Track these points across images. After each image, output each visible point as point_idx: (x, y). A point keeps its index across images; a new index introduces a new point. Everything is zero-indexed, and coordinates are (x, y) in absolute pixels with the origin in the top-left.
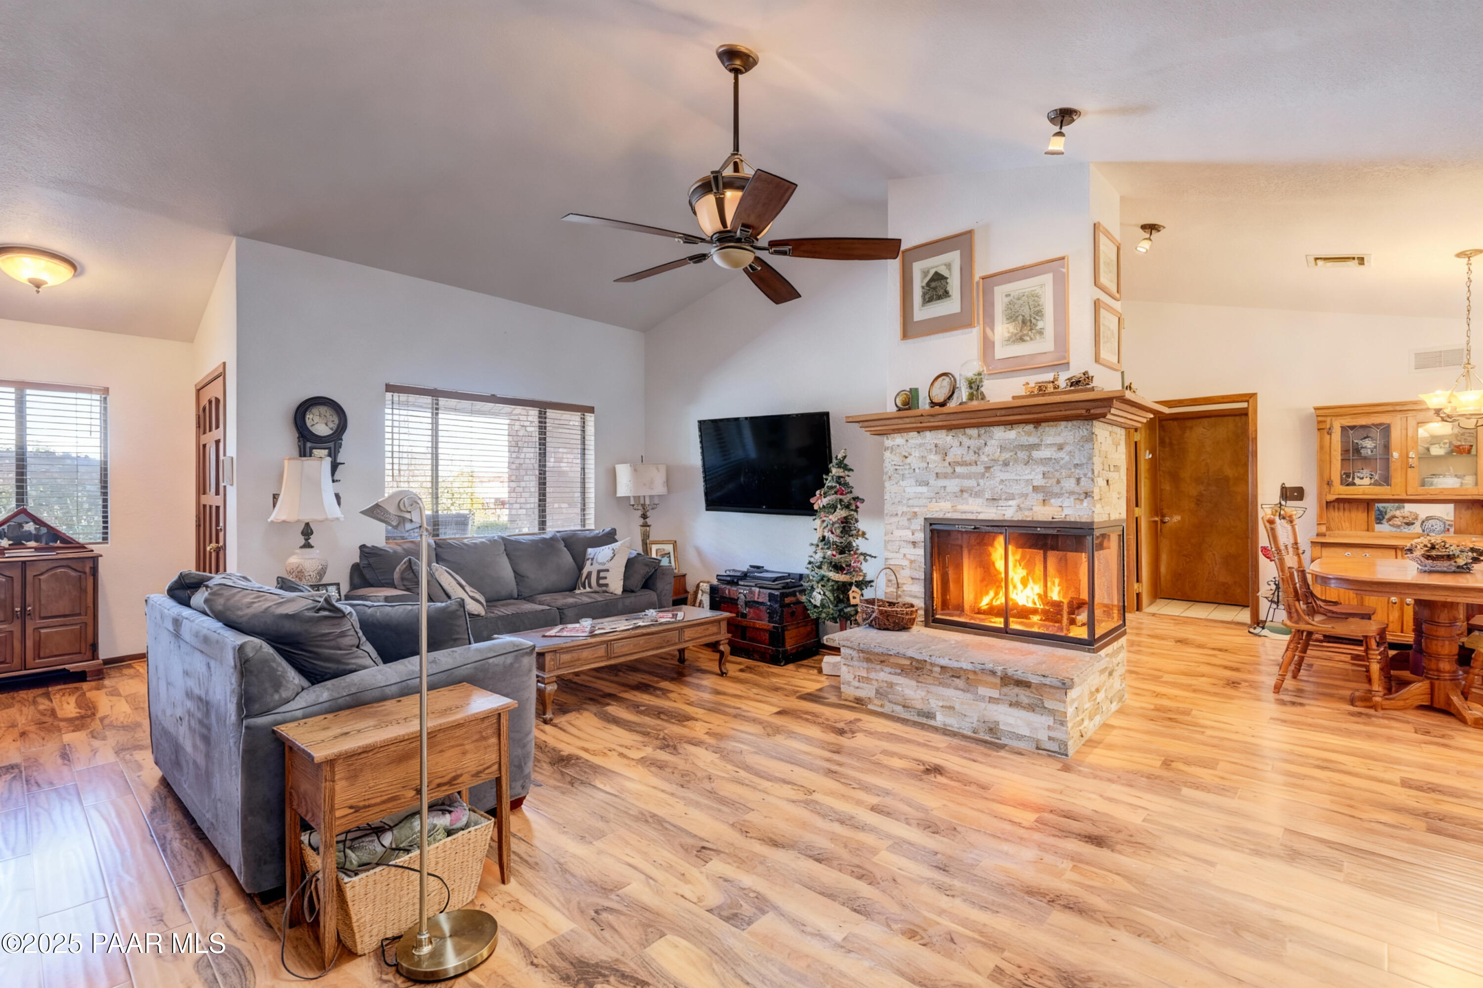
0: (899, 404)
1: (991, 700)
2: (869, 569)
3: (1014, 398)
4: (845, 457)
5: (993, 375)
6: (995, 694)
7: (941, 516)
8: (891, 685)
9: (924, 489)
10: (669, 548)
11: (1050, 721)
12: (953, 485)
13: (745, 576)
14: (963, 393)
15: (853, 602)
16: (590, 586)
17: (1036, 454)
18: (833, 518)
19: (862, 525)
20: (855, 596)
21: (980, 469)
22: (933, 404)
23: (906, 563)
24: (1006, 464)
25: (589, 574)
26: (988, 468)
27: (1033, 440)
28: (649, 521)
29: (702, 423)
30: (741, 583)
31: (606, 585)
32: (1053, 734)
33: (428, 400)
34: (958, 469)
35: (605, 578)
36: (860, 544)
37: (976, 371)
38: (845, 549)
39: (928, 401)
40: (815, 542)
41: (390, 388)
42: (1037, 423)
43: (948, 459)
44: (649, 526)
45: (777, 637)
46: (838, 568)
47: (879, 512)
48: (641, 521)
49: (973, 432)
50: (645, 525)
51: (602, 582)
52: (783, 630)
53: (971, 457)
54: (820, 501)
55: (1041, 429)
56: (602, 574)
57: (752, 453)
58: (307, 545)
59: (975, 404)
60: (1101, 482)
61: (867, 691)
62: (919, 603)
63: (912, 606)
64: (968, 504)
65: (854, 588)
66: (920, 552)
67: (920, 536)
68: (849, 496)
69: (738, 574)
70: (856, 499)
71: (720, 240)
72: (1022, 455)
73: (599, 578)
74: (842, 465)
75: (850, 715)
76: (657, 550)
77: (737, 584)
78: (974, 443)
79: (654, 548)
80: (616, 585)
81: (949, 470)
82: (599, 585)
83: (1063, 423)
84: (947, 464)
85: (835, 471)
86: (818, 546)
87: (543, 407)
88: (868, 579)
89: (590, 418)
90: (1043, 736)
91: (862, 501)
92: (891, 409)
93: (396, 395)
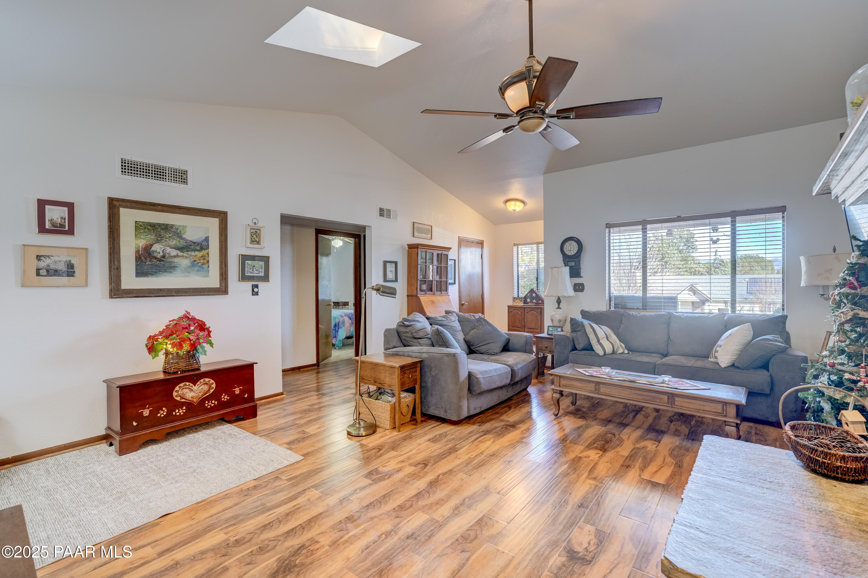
33: (639, 227)
41: (609, 226)
51: (716, 354)
58: (559, 308)
80: (723, 359)
82: (715, 356)
87: (733, 215)
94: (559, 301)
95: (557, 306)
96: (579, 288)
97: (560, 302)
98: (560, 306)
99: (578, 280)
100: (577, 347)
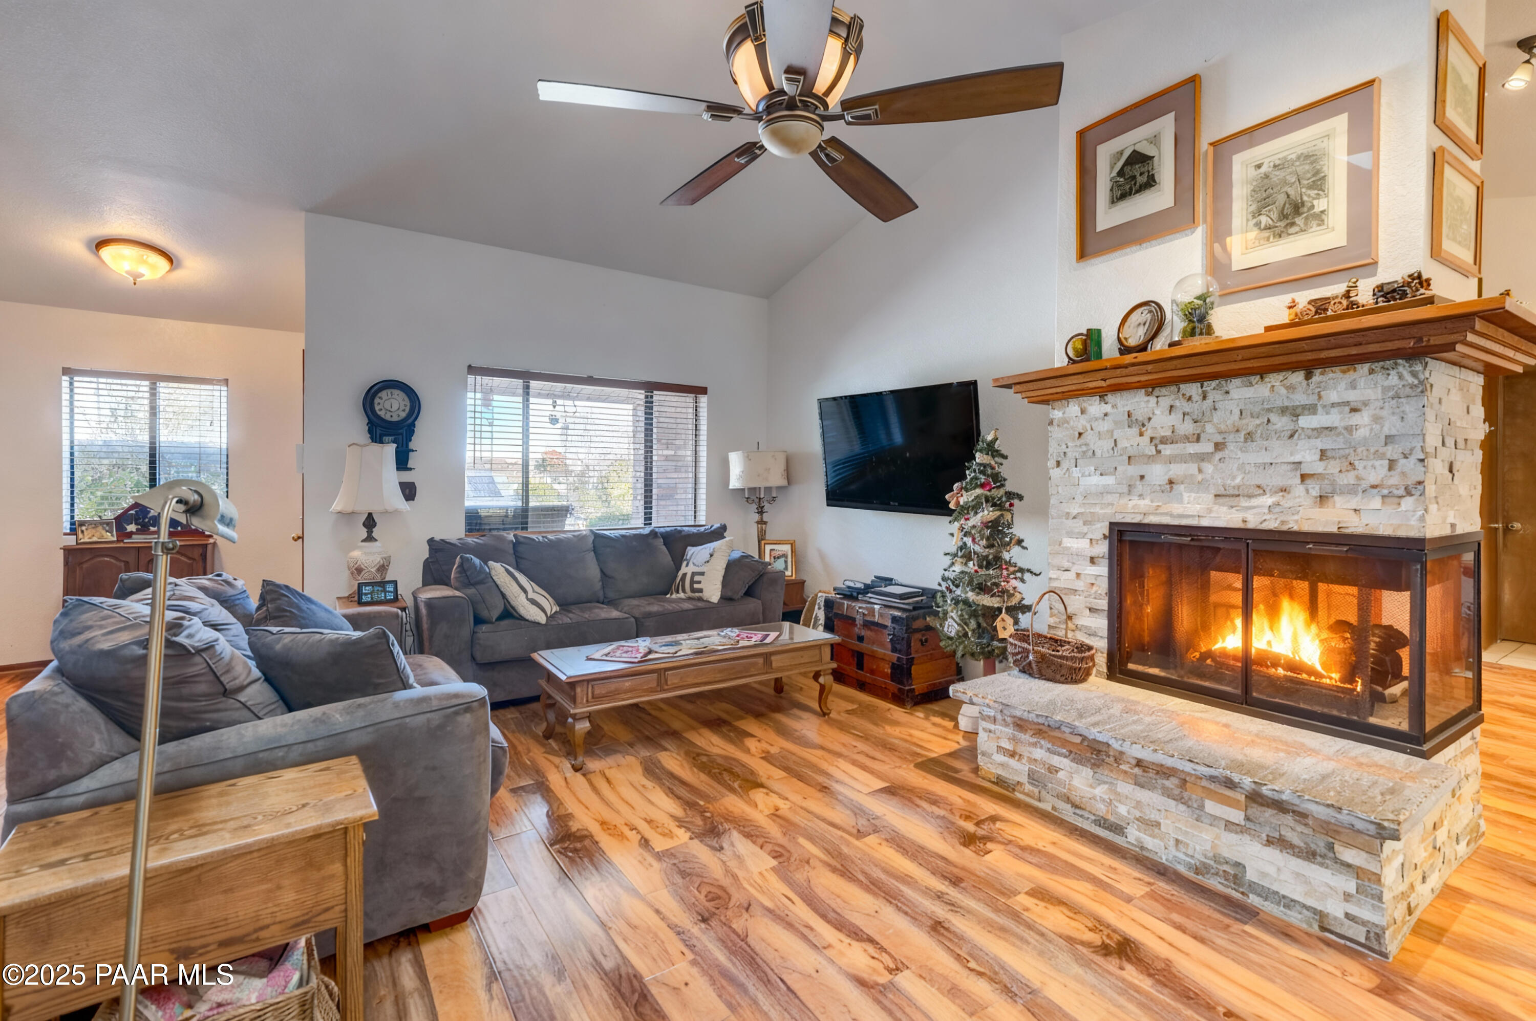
0: (1071, 354)
1: (1229, 825)
2: (1028, 590)
3: (1268, 329)
4: (996, 439)
5: (1230, 295)
6: (1237, 816)
7: (1137, 519)
8: (1053, 770)
9: (1109, 480)
10: (786, 548)
11: (1350, 885)
12: (1158, 473)
13: (867, 589)
14: (1176, 326)
15: (1002, 635)
16: (684, 591)
17: (1306, 421)
18: (976, 520)
19: (1018, 530)
20: (1005, 627)
21: (1206, 447)
22: (1125, 350)
23: (1080, 585)
24: (1249, 436)
25: (685, 575)
26: (1218, 446)
27: (1300, 398)
28: (766, 517)
29: (821, 402)
30: (860, 597)
31: (701, 591)
32: (1354, 910)
33: (518, 383)
34: (1167, 450)
35: (699, 582)
36: (1013, 554)
37: (1199, 291)
38: (993, 562)
39: (1117, 346)
40: (953, 550)
41: (472, 370)
42: (1309, 369)
43: (1149, 433)
44: (765, 523)
45: (901, 672)
46: (982, 588)
47: (1042, 511)
48: (757, 517)
49: (1193, 389)
50: (761, 522)
51: (696, 586)
52: (911, 662)
53: (1187, 427)
54: (959, 497)
55: (1317, 377)
56: (697, 578)
57: (898, 437)
58: (370, 538)
59: (1198, 344)
60: (1438, 466)
61: (1017, 771)
62: (1100, 644)
63: (1090, 648)
64: (1181, 501)
65: (1004, 615)
66: (1102, 570)
67: (1103, 548)
68: (1001, 492)
69: (861, 586)
70: (1010, 495)
71: (769, 109)
72: (1281, 423)
73: (692, 582)
74: (991, 449)
75: (988, 807)
76: (771, 550)
77: (856, 599)
78: (1195, 408)
79: (768, 548)
80: (713, 591)
81: (1152, 451)
82: (693, 590)
83: (1365, 368)
84: (1146, 439)
85: (980, 457)
86: (956, 555)
87: (651, 387)
88: (1025, 602)
89: (703, 400)
90: (1335, 909)
91: (1020, 498)
92: (1060, 361)
93: (478, 378)
94: (370, 523)
95: (365, 535)
96: (409, 491)
97: (374, 525)
98: (374, 535)
99: (407, 477)
100: (485, 614)
